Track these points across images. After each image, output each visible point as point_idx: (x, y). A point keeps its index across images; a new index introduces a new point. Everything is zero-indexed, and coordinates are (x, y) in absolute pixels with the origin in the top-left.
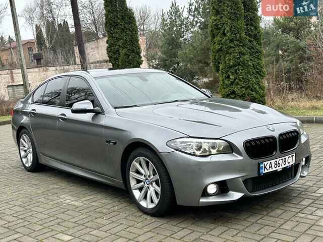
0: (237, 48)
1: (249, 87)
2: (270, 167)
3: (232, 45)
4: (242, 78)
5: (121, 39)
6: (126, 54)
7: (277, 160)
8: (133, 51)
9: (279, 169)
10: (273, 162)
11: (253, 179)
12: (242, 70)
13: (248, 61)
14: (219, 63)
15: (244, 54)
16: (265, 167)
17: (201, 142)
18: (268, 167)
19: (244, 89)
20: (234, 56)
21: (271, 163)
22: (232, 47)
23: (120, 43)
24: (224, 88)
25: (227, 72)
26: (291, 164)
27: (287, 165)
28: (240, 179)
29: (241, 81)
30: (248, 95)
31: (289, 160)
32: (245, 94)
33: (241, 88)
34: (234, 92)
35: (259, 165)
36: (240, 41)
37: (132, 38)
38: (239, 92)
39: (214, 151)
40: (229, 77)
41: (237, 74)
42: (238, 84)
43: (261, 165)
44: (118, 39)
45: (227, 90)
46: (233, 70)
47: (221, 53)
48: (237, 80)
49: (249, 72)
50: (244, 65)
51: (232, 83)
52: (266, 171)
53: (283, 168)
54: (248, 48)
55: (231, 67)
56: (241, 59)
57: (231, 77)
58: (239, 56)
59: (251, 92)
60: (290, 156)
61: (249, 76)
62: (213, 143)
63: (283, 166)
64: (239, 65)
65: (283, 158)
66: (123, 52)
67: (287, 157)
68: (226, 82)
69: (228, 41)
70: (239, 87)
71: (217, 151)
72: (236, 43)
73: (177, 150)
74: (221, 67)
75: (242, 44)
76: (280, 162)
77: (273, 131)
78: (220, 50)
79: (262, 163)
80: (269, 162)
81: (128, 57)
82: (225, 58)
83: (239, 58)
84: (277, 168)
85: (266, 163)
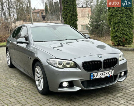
0: (119, 15)
1: (124, 33)
2: (97, 76)
3: (117, 13)
4: (121, 29)
5: (68, 9)
6: (70, 16)
7: (102, 73)
8: (74, 15)
9: (103, 77)
10: (99, 73)
11: (87, 81)
12: (121, 25)
13: (124, 21)
14: (111, 21)
15: (123, 17)
16: (94, 76)
17: (62, 62)
18: (95, 76)
19: (122, 34)
20: (118, 18)
21: (97, 74)
22: (117, 14)
23: (68, 11)
24: (112, 34)
25: (114, 26)
26: (111, 75)
27: (108, 75)
28: (80, 81)
29: (120, 30)
30: (124, 37)
31: (110, 73)
32: (122, 37)
33: (120, 34)
34: (117, 36)
35: (90, 74)
36: (121, 11)
37: (74, 9)
38: (119, 36)
39: (68, 66)
40: (115, 28)
41: (119, 27)
42: (119, 32)
43: (92, 75)
44: (67, 9)
45: (114, 34)
46: (116, 25)
47: (112, 17)
48: (119, 30)
49: (125, 26)
50: (122, 23)
51: (116, 31)
52: (94, 78)
53: (105, 77)
54: (125, 15)
55: (116, 23)
56: (121, 20)
57: (116, 28)
58: (120, 18)
59: (125, 36)
60: (110, 71)
61: (125, 28)
62: (68, 62)
63: (105, 76)
64: (120, 22)
65: (106, 72)
66: (69, 15)
67: (108, 72)
68: (114, 31)
69: (115, 11)
70: (120, 33)
71: (70, 66)
72: (119, 12)
73: (50, 64)
74: (112, 23)
75: (122, 13)
76: (104, 74)
77: (101, 57)
78: (112, 15)
79: (92, 73)
80: (96, 73)
81: (71, 18)
82: (113, 19)
83: (120, 19)
84: (102, 77)
85: (94, 74)
